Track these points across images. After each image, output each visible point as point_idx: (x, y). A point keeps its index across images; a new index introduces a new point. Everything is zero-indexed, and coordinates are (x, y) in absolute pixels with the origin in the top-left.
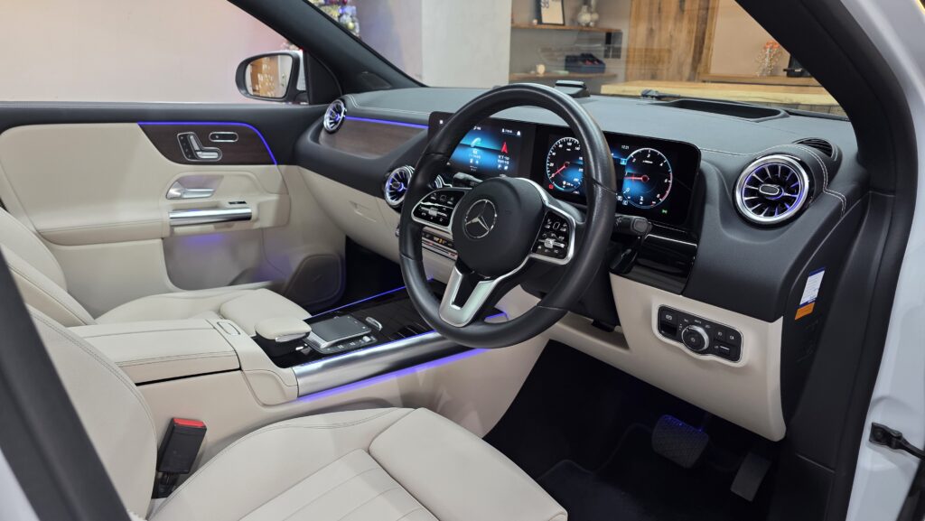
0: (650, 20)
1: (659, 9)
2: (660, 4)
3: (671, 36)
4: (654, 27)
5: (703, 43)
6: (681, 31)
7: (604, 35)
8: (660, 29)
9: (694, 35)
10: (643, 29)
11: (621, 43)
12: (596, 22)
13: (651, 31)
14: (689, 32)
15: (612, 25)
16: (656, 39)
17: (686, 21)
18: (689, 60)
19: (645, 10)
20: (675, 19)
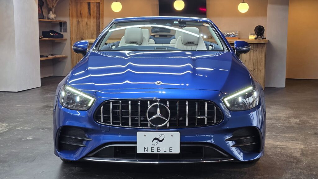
0: (77, 17)
1: (81, 13)
2: (81, 11)
3: (87, 24)
4: (79, 20)
5: (100, 26)
6: (91, 22)
7: (59, 23)
8: (82, 20)
9: (96, 23)
10: (75, 21)
11: (67, 26)
12: (55, 18)
13: (78, 22)
14: (94, 22)
15: (62, 19)
16: (81, 25)
17: (92, 19)
18: (95, 33)
19: (74, 14)
20: (88, 17)
